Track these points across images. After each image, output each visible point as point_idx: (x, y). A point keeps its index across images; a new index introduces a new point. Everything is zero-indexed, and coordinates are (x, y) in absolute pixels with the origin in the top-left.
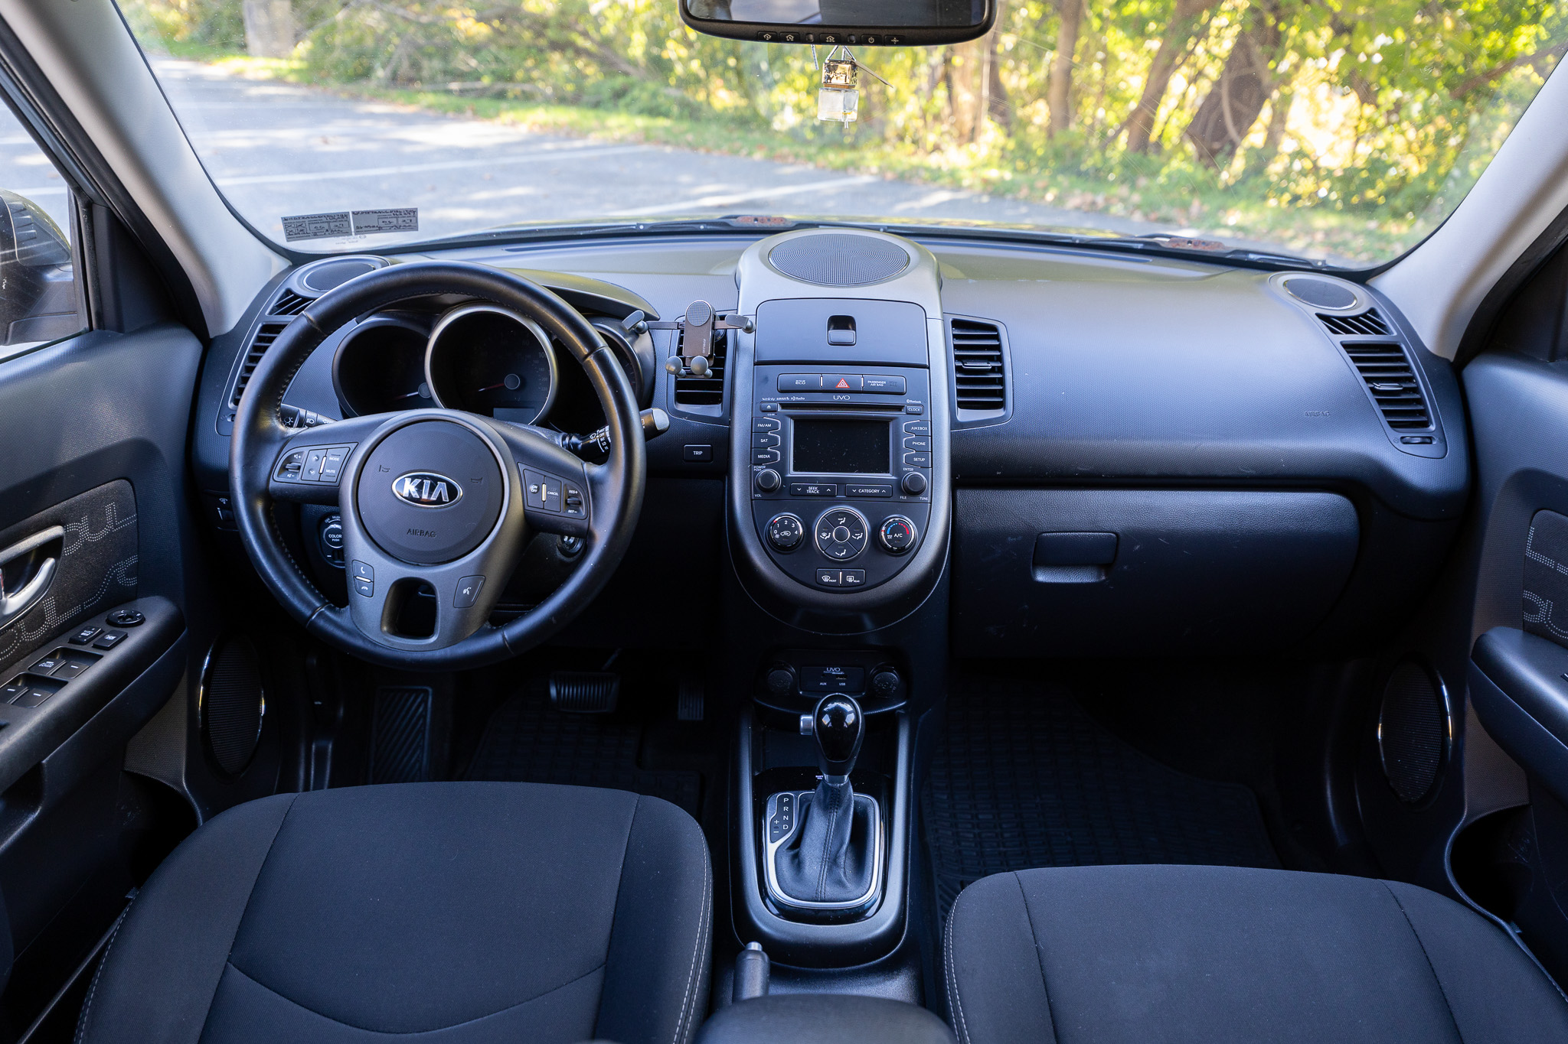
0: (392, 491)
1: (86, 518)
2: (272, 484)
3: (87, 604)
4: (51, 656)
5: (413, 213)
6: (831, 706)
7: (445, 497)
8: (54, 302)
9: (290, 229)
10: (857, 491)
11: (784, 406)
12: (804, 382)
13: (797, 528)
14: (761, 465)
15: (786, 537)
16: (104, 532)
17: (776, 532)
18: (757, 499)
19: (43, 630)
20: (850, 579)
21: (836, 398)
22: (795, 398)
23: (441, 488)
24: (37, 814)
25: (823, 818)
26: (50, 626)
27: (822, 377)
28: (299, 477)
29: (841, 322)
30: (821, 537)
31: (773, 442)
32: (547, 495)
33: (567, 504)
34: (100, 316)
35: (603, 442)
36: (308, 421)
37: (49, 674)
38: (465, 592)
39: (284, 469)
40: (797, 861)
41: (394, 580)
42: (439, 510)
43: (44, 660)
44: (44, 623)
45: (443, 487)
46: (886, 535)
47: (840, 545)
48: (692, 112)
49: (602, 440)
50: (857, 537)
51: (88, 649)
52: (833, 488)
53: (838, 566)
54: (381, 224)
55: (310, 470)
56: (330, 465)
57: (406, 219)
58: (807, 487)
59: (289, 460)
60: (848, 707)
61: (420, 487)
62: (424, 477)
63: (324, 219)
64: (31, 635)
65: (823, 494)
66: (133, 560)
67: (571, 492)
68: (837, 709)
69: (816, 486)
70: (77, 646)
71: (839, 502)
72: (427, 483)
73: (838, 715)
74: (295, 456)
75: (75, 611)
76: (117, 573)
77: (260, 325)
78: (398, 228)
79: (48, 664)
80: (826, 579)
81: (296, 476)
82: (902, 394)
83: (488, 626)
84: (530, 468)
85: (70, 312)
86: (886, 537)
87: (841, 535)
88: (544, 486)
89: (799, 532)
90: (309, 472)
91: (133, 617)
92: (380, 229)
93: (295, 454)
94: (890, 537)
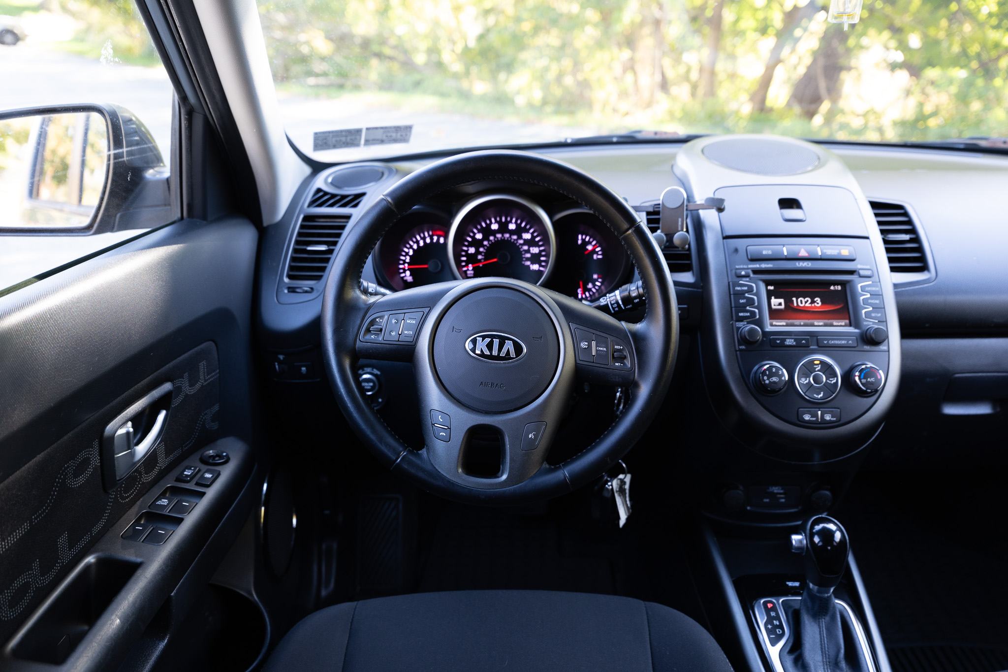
0: (466, 349)
1: (186, 375)
2: (358, 344)
3: (185, 447)
4: (162, 495)
5: (409, 128)
6: (818, 528)
7: (513, 354)
8: (152, 196)
9: (317, 141)
10: (828, 342)
11: (756, 272)
12: (770, 252)
13: (783, 375)
14: (742, 321)
15: (774, 382)
16: (198, 386)
17: (765, 378)
18: (741, 350)
19: (156, 471)
20: (828, 417)
21: (799, 264)
22: (764, 266)
23: (509, 345)
24: (166, 641)
25: (813, 623)
26: (161, 467)
27: (785, 248)
28: (381, 339)
29: (788, 203)
30: (800, 382)
31: (751, 302)
32: (597, 351)
33: (613, 357)
34: (190, 206)
35: (614, 304)
36: (370, 290)
37: (166, 512)
38: (530, 436)
39: (368, 331)
40: (800, 663)
41: (468, 427)
42: (507, 365)
43: (158, 499)
44: (156, 466)
45: (510, 345)
46: (860, 379)
47: (818, 388)
48: (465, 95)
49: (612, 302)
50: (831, 381)
51: (191, 486)
52: (806, 340)
53: (816, 406)
54: (384, 138)
55: (391, 331)
56: (408, 327)
57: (401, 133)
58: (784, 340)
59: (373, 323)
60: (832, 527)
61: (490, 346)
62: (492, 337)
63: (344, 133)
64: (148, 477)
65: (799, 345)
66: (216, 408)
67: (616, 347)
68: (824, 529)
69: (792, 339)
70: (183, 484)
71: (814, 352)
72: (496, 342)
73: (827, 535)
74: (377, 320)
75: (177, 453)
76: (205, 419)
77: (302, 217)
78: (395, 141)
79: (163, 502)
80: (807, 417)
81: (378, 337)
82: (853, 260)
83: (546, 465)
84: (581, 327)
85: (165, 205)
86: (861, 382)
87: (817, 379)
88: (594, 343)
89: (785, 378)
90: (390, 334)
91: (221, 457)
92: (382, 142)
93: (377, 318)
94: (864, 381)
